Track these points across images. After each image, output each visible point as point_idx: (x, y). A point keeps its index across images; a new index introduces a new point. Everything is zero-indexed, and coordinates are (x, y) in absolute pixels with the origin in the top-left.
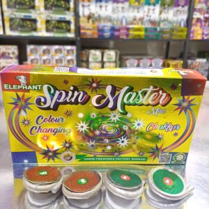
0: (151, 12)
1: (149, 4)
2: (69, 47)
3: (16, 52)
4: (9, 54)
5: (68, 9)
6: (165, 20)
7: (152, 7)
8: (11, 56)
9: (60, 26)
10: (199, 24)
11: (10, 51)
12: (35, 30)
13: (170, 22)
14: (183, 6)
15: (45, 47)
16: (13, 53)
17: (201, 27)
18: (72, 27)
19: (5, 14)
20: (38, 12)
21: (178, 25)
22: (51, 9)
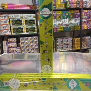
0: (65, 21)
1: (64, 19)
2: (35, 37)
3: (16, 40)
4: (13, 41)
5: (34, 24)
6: (71, 24)
7: (65, 19)
8: (14, 42)
9: (31, 30)
10: (85, 23)
11: (14, 40)
12: (22, 32)
13: (73, 24)
14: (78, 18)
15: (26, 38)
16: (15, 41)
17: (86, 24)
18: (36, 30)
19: (11, 27)
20: (23, 26)
21: (76, 25)
22: (28, 24)
